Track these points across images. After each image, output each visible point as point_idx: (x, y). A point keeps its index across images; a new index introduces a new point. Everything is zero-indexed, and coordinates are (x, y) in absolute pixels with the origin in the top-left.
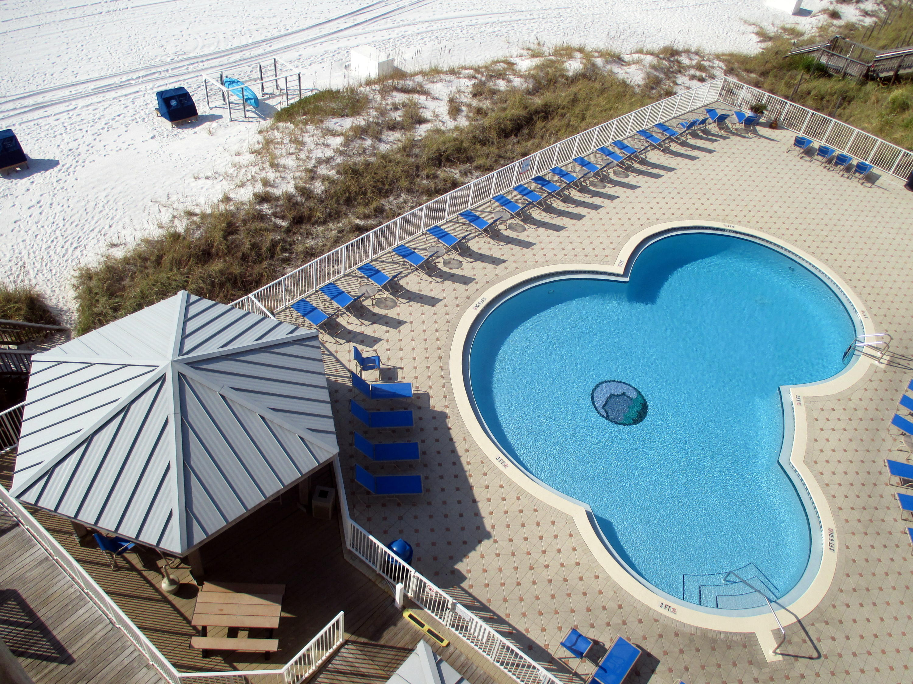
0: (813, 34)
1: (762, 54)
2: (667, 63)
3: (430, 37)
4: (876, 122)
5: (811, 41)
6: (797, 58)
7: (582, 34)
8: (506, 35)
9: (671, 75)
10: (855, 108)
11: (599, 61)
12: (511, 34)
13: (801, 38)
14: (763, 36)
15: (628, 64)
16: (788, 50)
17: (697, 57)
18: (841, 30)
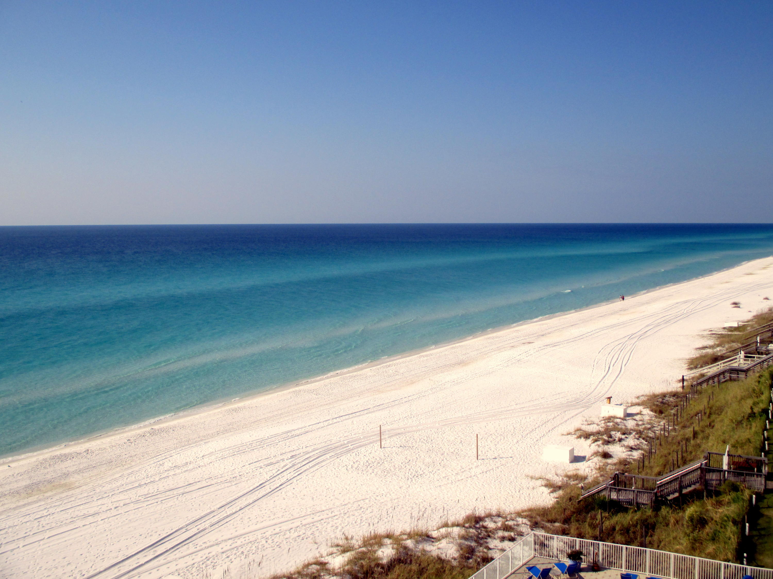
0: (595, 476)
1: (558, 503)
2: (474, 531)
3: (236, 554)
4: (685, 542)
5: (596, 482)
6: (590, 500)
7: (386, 520)
8: (312, 536)
9: (482, 542)
10: (660, 533)
11: (410, 543)
12: (317, 535)
13: (586, 481)
14: (553, 487)
15: (438, 539)
16: (579, 495)
17: (500, 519)
18: (617, 467)
